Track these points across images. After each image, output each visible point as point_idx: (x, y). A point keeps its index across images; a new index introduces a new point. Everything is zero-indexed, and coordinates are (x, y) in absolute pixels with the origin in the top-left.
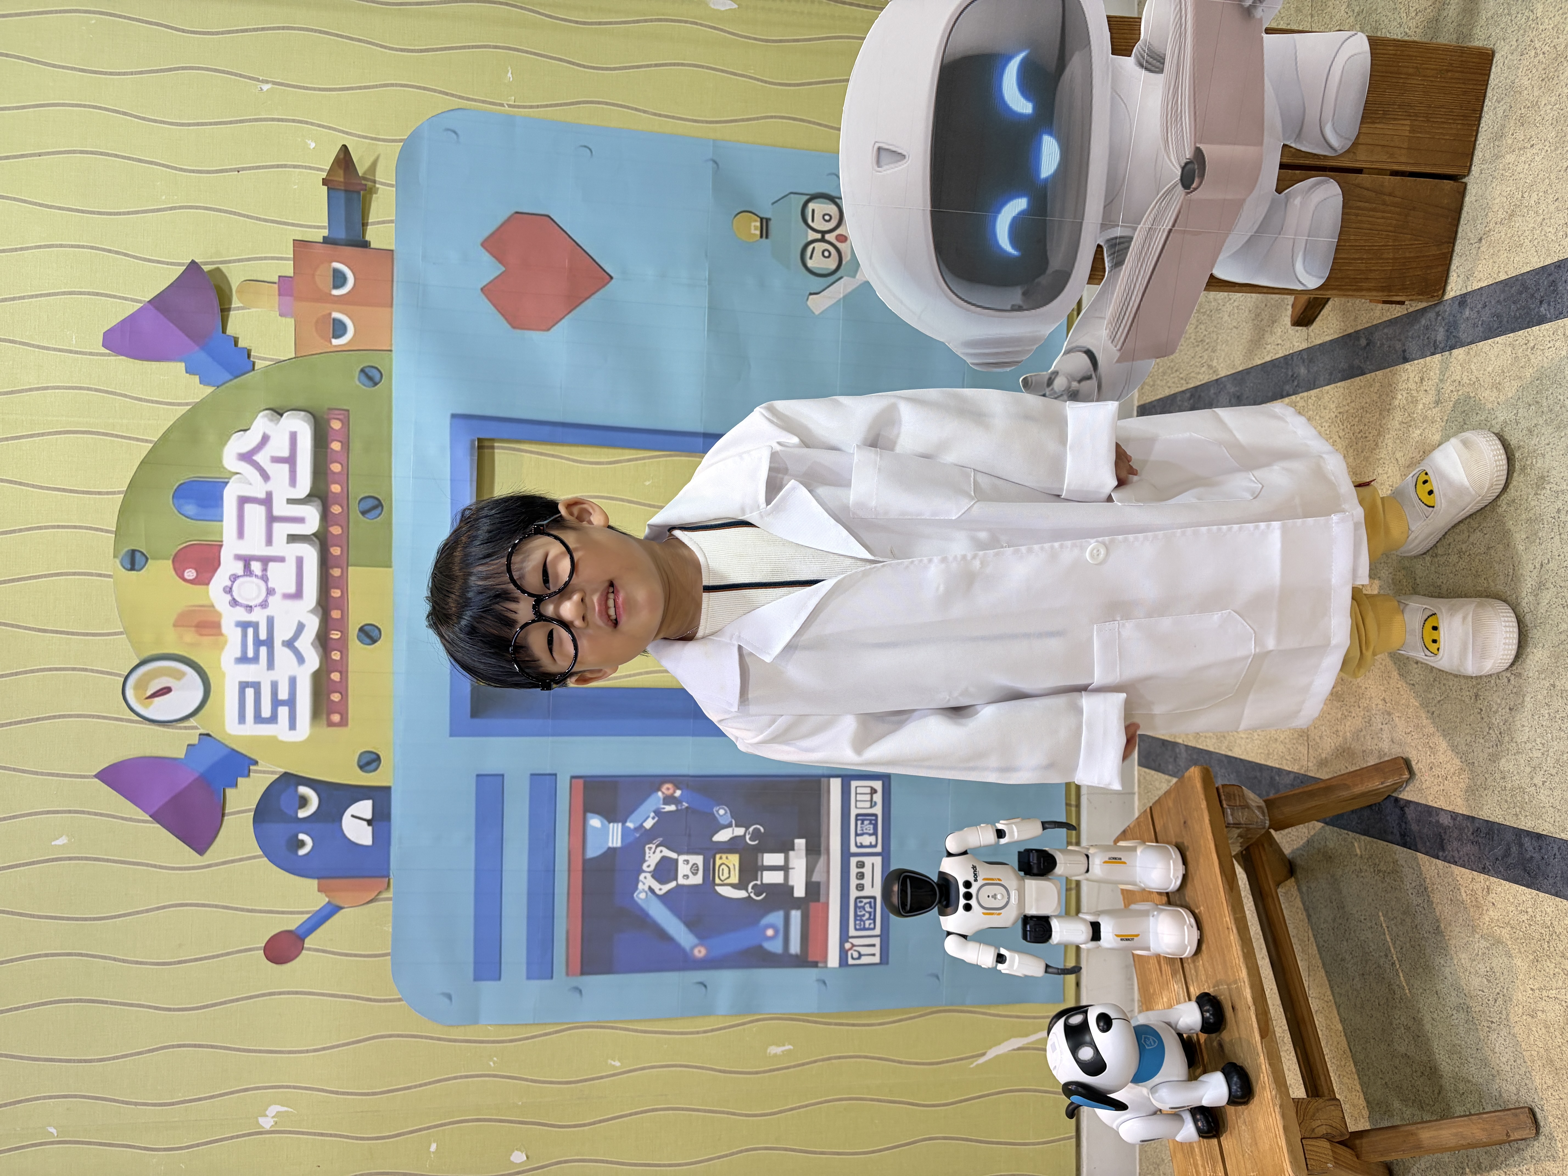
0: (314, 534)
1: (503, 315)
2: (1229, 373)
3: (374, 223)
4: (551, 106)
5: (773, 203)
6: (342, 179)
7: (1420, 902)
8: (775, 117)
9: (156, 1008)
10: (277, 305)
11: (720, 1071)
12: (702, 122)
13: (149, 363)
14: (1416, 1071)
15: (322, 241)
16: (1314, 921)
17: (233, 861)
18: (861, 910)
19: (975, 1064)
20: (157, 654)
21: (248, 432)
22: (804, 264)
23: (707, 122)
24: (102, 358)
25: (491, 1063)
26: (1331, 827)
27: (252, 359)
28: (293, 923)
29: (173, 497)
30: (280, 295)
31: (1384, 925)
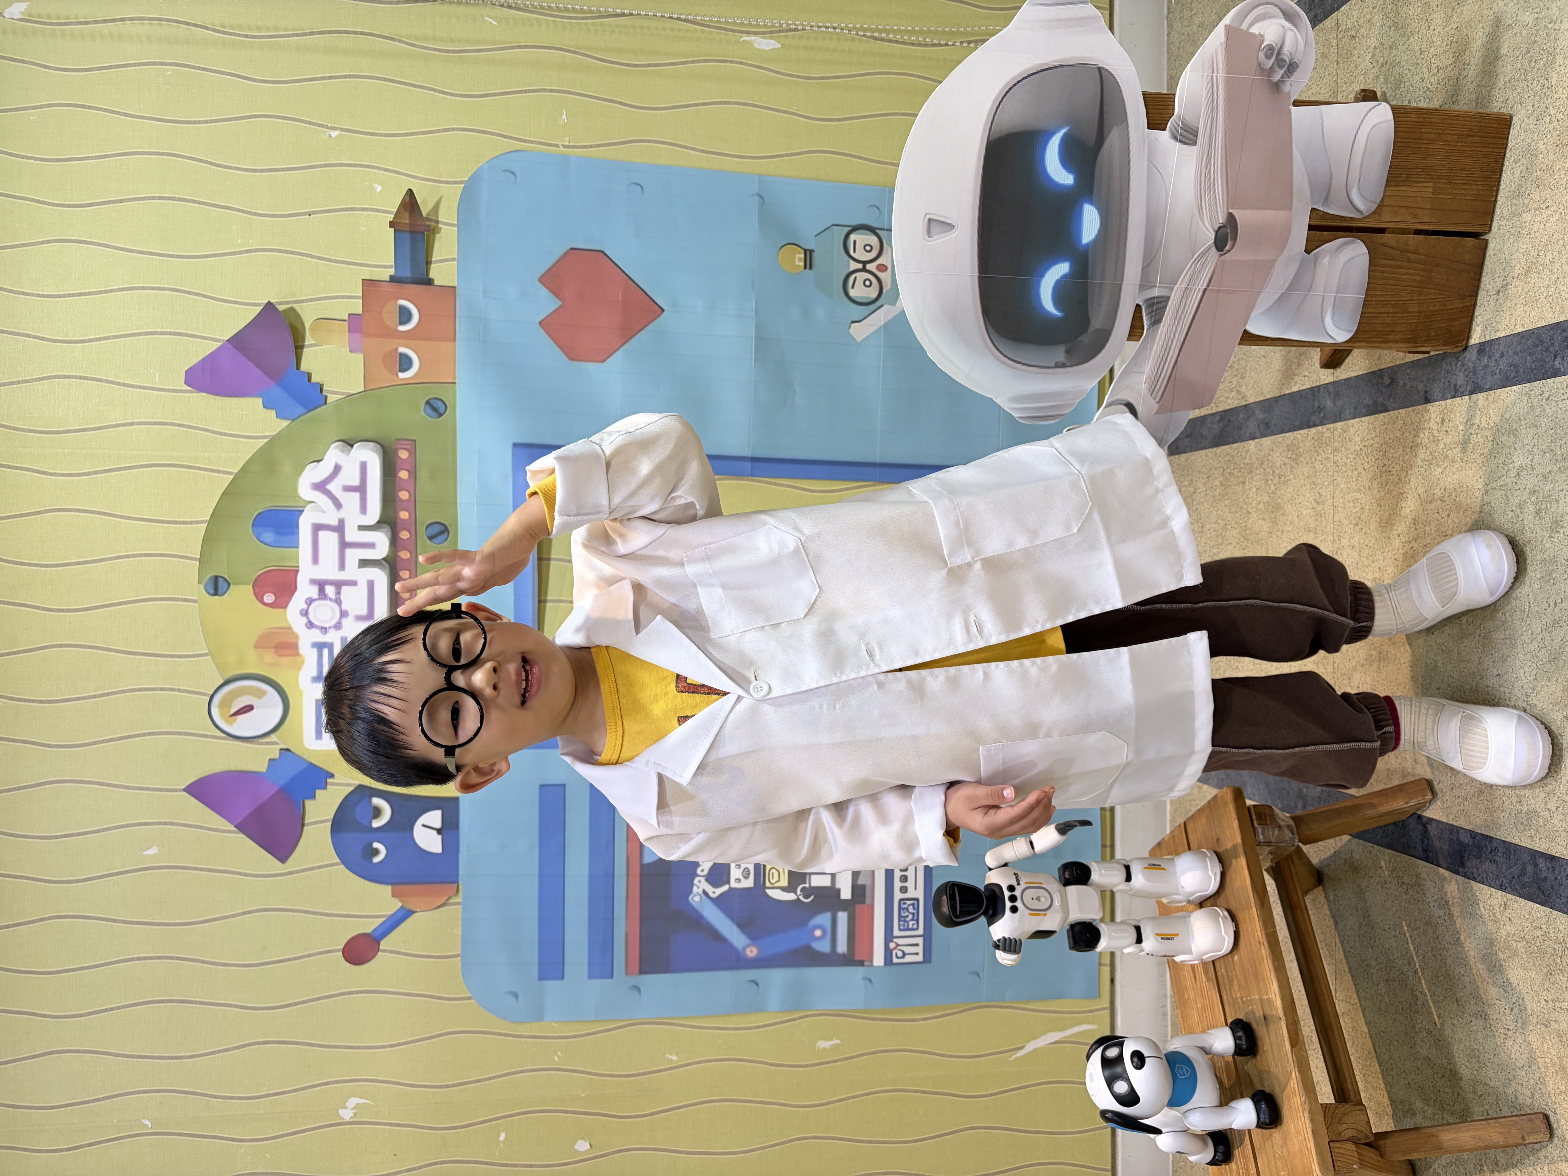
0: (384, 559)
1: (560, 347)
2: (1257, 400)
3: (437, 262)
4: (603, 145)
5: (816, 236)
6: (407, 221)
7: (1442, 914)
8: (817, 152)
9: (243, 1007)
10: (347, 343)
11: (772, 1064)
12: (748, 157)
13: (229, 399)
14: (1437, 1073)
15: (388, 280)
16: (1340, 927)
17: (312, 869)
18: (905, 911)
19: (1014, 1057)
20: (239, 675)
21: (321, 462)
22: (846, 293)
23: (753, 158)
24: (185, 394)
25: (556, 1058)
26: (1357, 840)
27: (324, 393)
28: (369, 927)
29: (253, 526)
30: (350, 331)
31: (1407, 935)
